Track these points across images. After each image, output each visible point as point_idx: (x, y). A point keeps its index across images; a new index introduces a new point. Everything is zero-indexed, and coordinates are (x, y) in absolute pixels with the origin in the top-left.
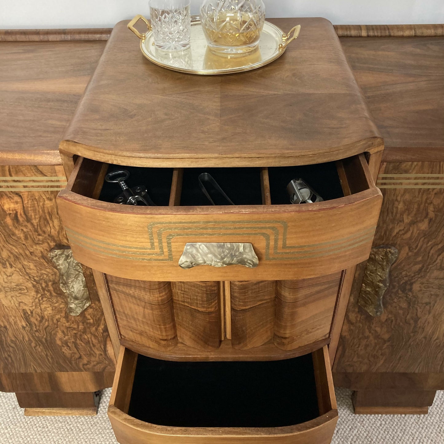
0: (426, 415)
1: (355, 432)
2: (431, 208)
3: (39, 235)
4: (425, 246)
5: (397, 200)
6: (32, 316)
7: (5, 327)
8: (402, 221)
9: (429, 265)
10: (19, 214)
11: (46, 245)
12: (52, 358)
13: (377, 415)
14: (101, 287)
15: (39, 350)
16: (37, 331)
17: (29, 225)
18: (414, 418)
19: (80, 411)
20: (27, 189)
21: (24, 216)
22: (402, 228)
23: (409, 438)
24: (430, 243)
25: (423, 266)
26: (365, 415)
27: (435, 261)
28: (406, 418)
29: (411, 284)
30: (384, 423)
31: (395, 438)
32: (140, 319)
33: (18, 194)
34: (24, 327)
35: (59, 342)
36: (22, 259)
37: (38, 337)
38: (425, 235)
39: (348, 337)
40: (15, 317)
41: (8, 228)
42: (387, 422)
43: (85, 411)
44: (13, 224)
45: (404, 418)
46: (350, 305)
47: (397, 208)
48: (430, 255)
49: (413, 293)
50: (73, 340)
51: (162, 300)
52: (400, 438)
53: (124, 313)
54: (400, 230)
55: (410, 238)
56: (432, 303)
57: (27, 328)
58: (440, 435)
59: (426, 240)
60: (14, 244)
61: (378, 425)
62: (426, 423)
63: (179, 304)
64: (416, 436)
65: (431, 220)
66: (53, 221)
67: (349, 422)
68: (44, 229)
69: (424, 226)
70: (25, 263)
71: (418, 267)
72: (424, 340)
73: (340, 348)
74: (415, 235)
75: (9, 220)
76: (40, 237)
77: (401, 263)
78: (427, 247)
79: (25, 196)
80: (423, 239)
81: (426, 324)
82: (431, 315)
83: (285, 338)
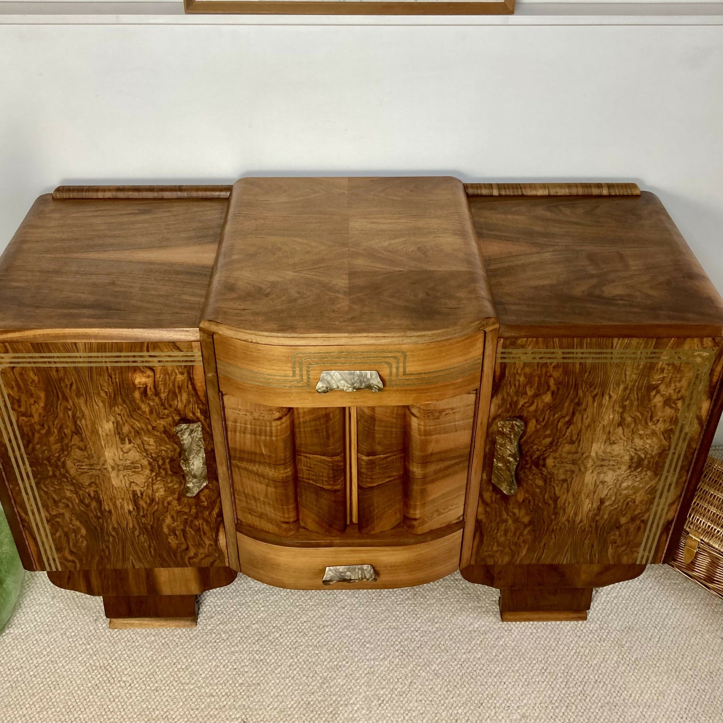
0: (585, 622)
1: (501, 643)
2: (552, 382)
3: (165, 409)
4: (551, 418)
5: (518, 373)
6: (142, 498)
7: (110, 512)
8: (526, 393)
9: (559, 439)
10: (148, 388)
11: (170, 418)
12: (155, 550)
13: (527, 623)
14: (222, 465)
15: (143, 540)
16: (143, 516)
17: (157, 399)
18: (570, 625)
19: (176, 623)
20: (162, 364)
21: (153, 389)
22: (526, 401)
23: (564, 648)
24: (556, 416)
25: (554, 440)
26: (514, 623)
27: (564, 435)
28: (561, 626)
29: (544, 459)
30: (535, 631)
31: (548, 648)
32: (262, 499)
33: (151, 369)
34: (130, 512)
35: (166, 530)
36: (143, 434)
37: (144, 524)
38: (550, 408)
39: (484, 521)
40: (123, 499)
41: (135, 402)
42: (539, 631)
43: (182, 623)
44: (141, 398)
45: (559, 625)
46: (483, 482)
47: (519, 381)
48: (559, 427)
49: (547, 469)
50: (182, 527)
51: (286, 476)
52: (552, 648)
53: (244, 493)
54: (525, 403)
55: (536, 411)
56: (569, 480)
57: (134, 513)
58: (599, 644)
59: (552, 413)
60: (139, 418)
61: (529, 634)
62: (585, 631)
63: (303, 482)
64: (572, 645)
65: (553, 393)
66: (181, 395)
67: (495, 631)
68: (171, 403)
69: (547, 398)
70: (145, 439)
71: (548, 440)
72: (566, 523)
73: (478, 534)
74: (541, 406)
75: (137, 395)
76: (166, 411)
77: (530, 437)
78: (554, 420)
79: (158, 371)
80: (548, 411)
81: (567, 504)
82: (570, 494)
83: (415, 520)
